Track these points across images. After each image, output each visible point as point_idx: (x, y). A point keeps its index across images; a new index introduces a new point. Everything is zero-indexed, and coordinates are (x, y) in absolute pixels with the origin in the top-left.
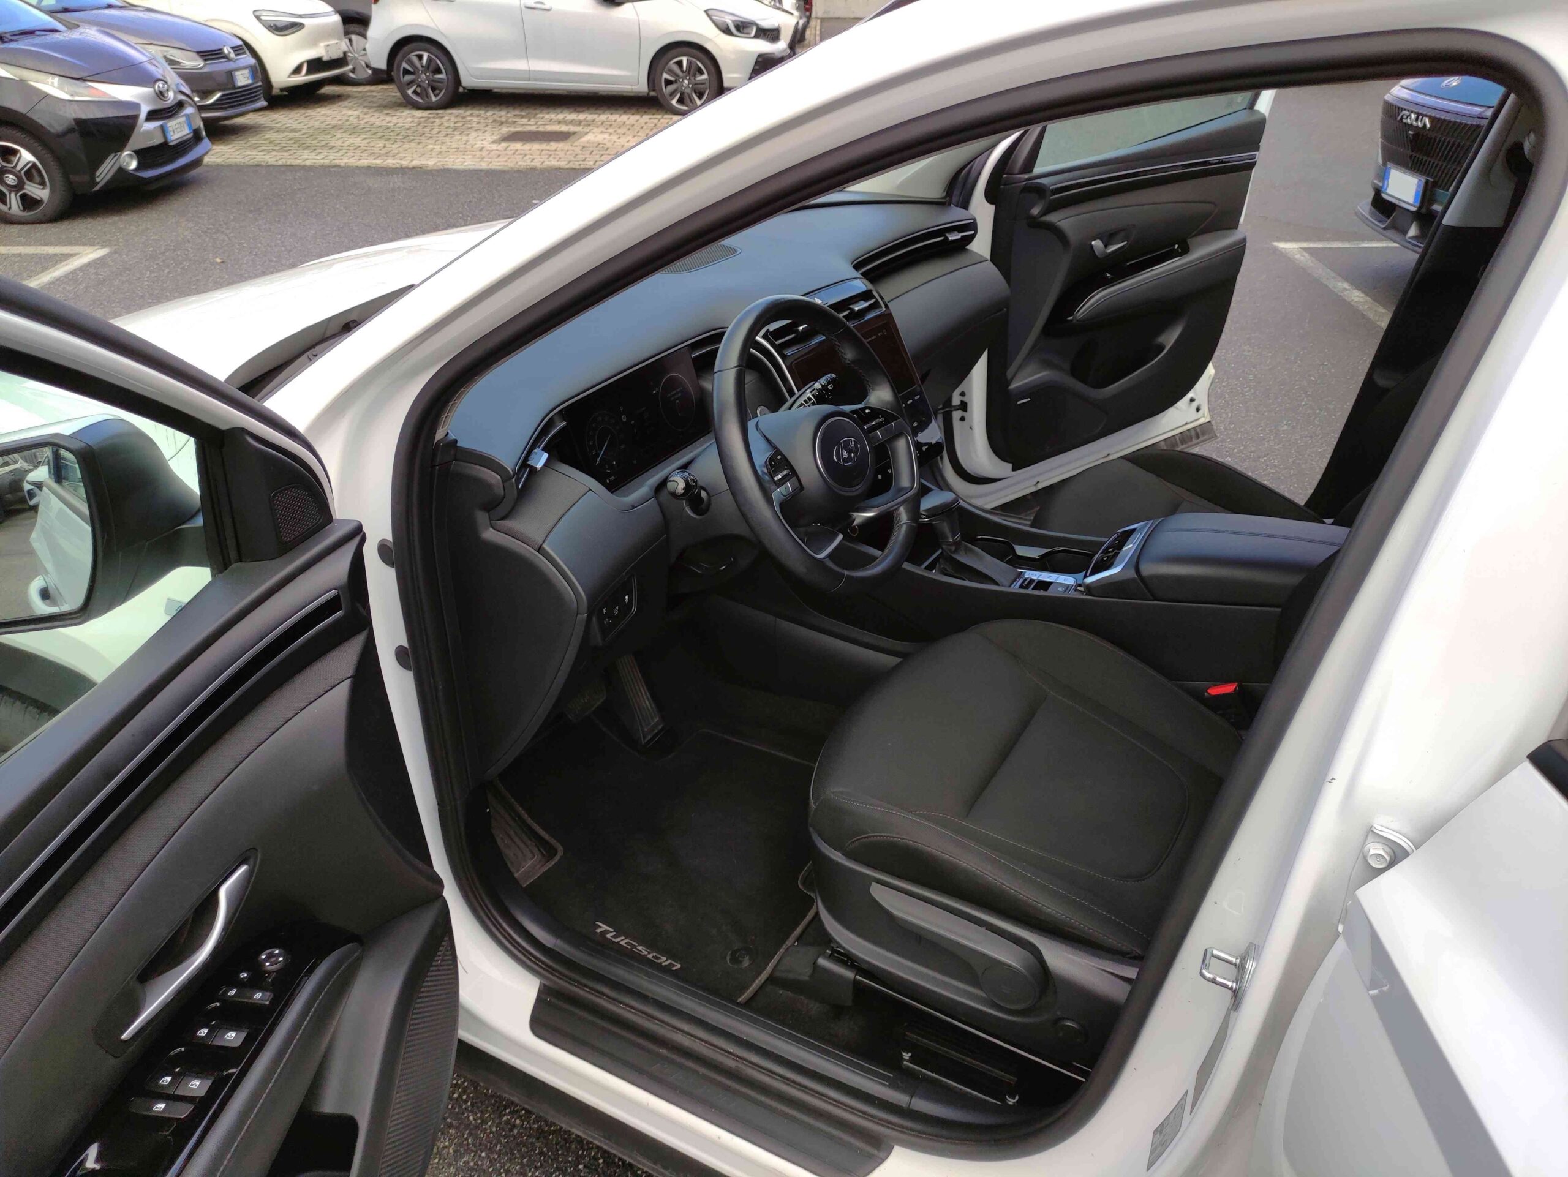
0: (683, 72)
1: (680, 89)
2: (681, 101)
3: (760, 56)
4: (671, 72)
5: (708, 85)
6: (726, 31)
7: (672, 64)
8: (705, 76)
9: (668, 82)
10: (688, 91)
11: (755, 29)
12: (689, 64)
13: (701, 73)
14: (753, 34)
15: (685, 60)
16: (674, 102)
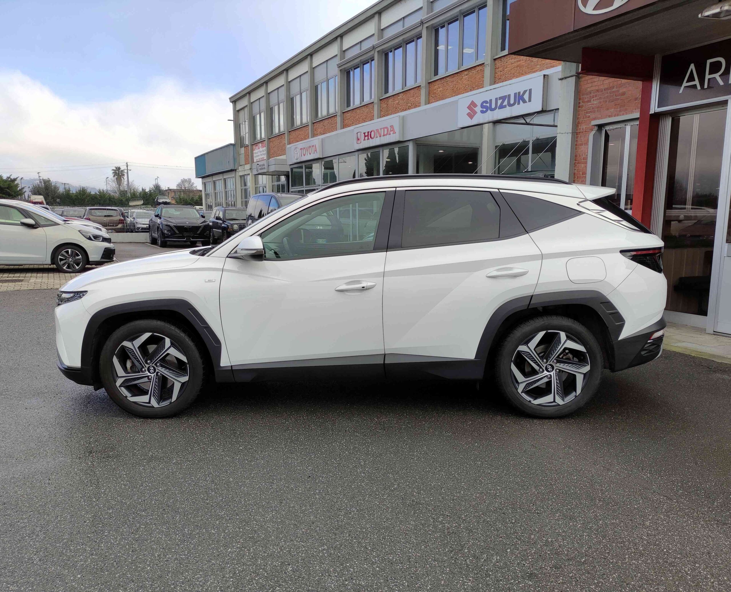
0: (69, 255)
1: (68, 262)
2: (68, 267)
3: (105, 248)
4: (63, 255)
5: (81, 260)
6: (90, 239)
7: (63, 252)
8: (80, 257)
9: (61, 260)
10: (72, 263)
11: (102, 238)
12: (72, 252)
13: (78, 255)
14: (101, 240)
15: (70, 250)
16: (65, 268)
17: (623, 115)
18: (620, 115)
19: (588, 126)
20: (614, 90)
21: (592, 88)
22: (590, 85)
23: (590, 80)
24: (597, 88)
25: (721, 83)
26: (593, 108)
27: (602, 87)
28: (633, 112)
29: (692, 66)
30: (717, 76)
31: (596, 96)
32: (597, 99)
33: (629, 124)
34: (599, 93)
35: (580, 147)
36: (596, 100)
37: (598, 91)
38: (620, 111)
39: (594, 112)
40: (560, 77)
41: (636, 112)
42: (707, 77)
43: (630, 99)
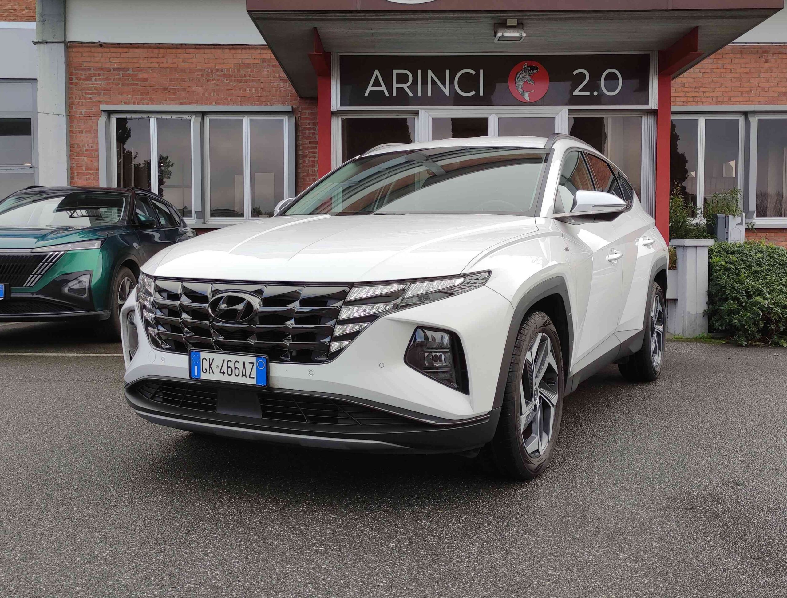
17: (148, 104)
18: (143, 104)
19: (90, 110)
20: (128, 72)
21: (91, 65)
22: (88, 60)
23: (87, 53)
24: (100, 65)
25: (410, 94)
26: (96, 89)
27: (108, 66)
28: (163, 103)
29: (377, 72)
30: (405, 86)
31: (99, 74)
32: (103, 79)
33: (153, 117)
34: (104, 72)
35: (78, 135)
36: (99, 79)
37: (102, 69)
38: (142, 99)
39: (99, 94)
40: (35, 39)
41: (166, 104)
42: (395, 86)
43: (157, 87)
